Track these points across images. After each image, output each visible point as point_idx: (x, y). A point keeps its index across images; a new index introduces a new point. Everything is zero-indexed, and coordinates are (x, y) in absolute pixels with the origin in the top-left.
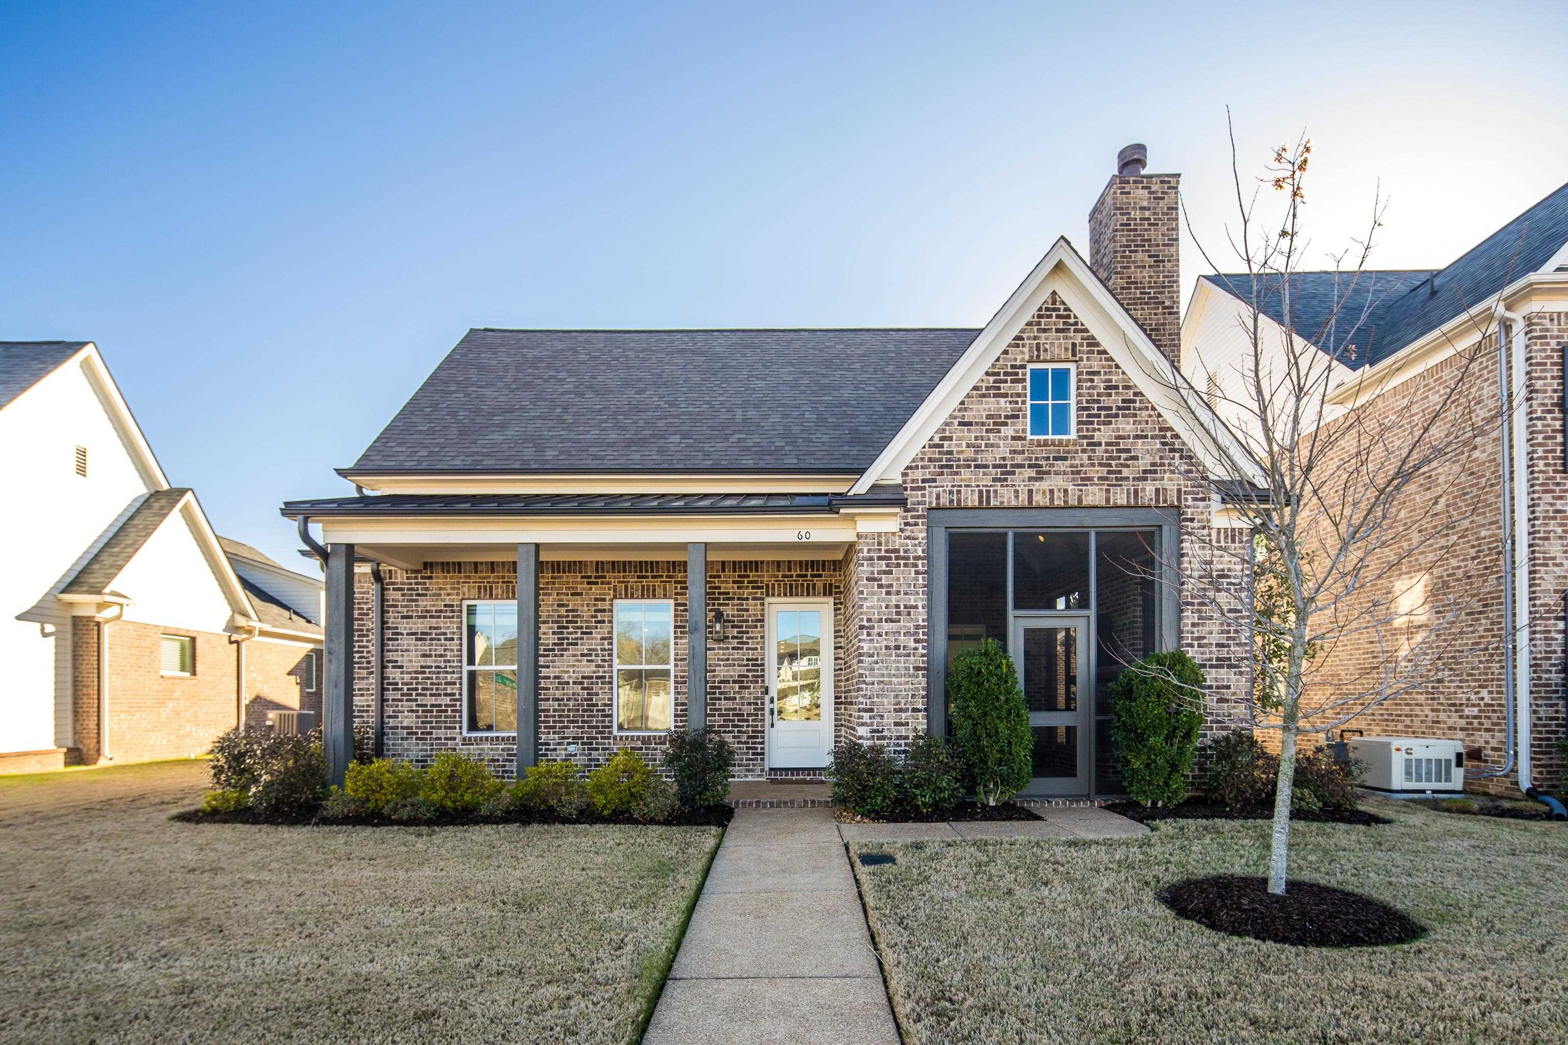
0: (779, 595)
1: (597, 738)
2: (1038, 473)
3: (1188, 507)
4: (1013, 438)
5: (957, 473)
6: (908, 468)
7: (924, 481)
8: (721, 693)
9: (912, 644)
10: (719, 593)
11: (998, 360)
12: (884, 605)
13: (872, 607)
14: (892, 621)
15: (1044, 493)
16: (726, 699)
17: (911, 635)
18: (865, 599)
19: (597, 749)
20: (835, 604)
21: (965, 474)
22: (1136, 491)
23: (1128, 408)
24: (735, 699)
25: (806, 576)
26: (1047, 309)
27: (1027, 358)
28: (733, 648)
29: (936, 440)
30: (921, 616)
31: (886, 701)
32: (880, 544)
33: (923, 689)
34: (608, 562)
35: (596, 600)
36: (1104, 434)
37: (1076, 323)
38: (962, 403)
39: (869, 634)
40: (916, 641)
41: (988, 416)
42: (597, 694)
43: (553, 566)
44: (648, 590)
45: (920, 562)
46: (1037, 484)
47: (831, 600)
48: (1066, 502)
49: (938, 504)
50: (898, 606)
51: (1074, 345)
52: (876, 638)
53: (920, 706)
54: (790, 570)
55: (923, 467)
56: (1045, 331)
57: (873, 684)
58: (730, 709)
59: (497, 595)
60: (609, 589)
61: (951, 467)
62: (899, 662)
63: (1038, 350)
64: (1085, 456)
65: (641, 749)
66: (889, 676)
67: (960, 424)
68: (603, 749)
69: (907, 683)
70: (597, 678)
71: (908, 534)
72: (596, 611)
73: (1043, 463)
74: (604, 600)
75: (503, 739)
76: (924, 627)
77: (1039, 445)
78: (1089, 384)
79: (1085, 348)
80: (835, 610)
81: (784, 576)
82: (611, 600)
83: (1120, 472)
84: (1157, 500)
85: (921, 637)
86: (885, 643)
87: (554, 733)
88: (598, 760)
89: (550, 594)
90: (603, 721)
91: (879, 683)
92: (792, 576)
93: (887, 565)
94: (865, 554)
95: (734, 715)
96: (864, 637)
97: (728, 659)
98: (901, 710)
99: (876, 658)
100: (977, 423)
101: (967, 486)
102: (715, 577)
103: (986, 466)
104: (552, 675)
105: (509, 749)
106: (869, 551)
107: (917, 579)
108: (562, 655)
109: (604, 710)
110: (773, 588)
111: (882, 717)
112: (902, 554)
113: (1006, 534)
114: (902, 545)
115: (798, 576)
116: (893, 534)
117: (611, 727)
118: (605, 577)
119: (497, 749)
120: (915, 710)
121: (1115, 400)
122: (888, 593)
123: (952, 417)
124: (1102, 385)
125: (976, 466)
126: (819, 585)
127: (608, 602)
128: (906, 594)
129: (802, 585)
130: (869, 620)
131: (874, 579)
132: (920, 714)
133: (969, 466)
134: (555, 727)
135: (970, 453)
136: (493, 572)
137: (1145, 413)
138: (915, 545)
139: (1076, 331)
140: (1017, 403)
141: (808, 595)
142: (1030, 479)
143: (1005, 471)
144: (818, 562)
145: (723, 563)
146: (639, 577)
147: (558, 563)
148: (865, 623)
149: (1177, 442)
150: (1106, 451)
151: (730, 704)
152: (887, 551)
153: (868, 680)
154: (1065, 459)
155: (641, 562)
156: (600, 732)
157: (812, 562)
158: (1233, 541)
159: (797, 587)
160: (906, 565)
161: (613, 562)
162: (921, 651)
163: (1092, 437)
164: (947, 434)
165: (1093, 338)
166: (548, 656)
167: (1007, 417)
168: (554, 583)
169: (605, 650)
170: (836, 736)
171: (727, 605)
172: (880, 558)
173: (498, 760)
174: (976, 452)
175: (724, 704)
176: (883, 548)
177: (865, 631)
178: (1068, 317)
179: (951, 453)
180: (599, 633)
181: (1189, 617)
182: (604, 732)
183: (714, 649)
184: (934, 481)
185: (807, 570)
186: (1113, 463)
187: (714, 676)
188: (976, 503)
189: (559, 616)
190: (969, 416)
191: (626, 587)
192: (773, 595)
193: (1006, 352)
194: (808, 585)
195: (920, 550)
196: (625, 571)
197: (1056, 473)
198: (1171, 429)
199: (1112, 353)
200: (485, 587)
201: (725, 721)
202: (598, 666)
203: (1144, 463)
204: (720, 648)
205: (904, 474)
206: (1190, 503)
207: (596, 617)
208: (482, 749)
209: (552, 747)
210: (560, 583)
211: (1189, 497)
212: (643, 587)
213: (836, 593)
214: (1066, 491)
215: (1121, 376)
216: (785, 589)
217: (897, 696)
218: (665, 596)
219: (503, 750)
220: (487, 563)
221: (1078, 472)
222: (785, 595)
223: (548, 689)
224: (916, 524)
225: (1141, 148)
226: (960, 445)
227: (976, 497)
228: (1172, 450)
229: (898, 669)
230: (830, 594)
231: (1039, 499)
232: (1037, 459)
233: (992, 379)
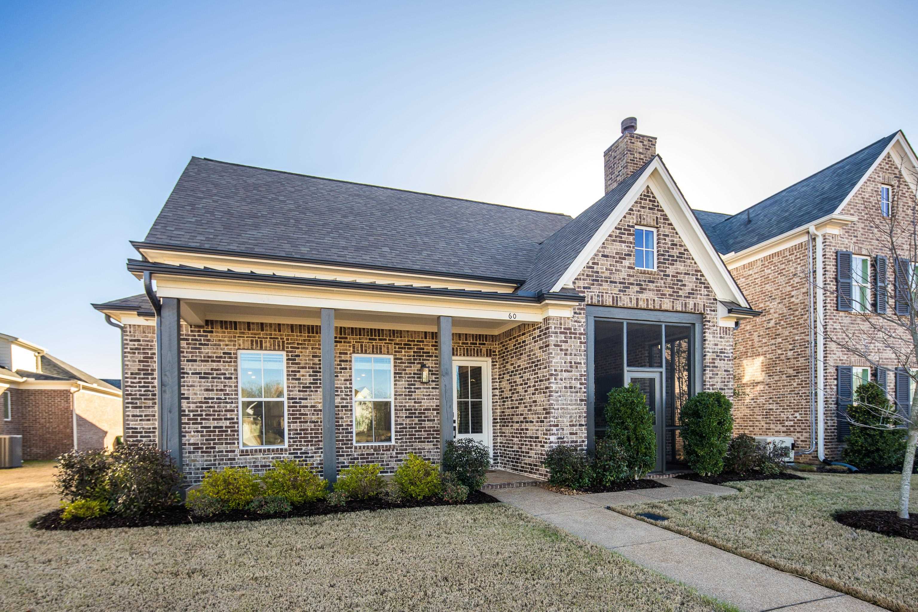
0: (460, 355)
1: (343, 448)
2: (641, 289)
3: (708, 314)
4: (629, 268)
5: (601, 285)
6: (576, 279)
7: (584, 288)
8: (425, 417)
9: (579, 386)
10: (423, 353)
11: (621, 221)
12: (563, 362)
13: (557, 363)
14: (568, 371)
15: (644, 301)
16: (428, 420)
17: (578, 380)
18: (553, 357)
19: (343, 456)
20: (493, 362)
21: (605, 286)
22: (686, 303)
23: (681, 258)
24: (434, 420)
25: (476, 344)
26: (645, 195)
27: (635, 222)
28: (433, 388)
29: (590, 264)
30: (583, 368)
31: (565, 420)
32: (561, 324)
33: (585, 412)
34: (349, 328)
35: (340, 353)
36: (671, 271)
37: (658, 206)
38: (604, 244)
39: (555, 379)
40: (581, 384)
41: (617, 253)
42: (342, 418)
43: (308, 329)
44: (377, 348)
45: (582, 337)
46: (641, 295)
47: (489, 360)
48: (654, 307)
49: (592, 302)
50: (571, 363)
51: (657, 218)
52: (559, 381)
53: (583, 423)
54: (466, 340)
55: (583, 280)
56: (643, 208)
57: (558, 409)
58: (431, 427)
59: (266, 347)
60: (350, 346)
61: (598, 281)
62: (572, 396)
63: (640, 218)
64: (662, 282)
65: (373, 454)
66: (567, 405)
67: (603, 256)
68: (347, 455)
69: (576, 409)
70: (342, 407)
71: (576, 319)
72: (341, 361)
73: (643, 283)
74: (346, 354)
75: (273, 450)
76: (585, 375)
77: (641, 273)
78: (664, 241)
79: (662, 221)
80: (493, 365)
81: (463, 343)
82: (351, 354)
83: (678, 292)
84: (695, 310)
85: (583, 381)
86: (564, 385)
87: (311, 445)
88: (344, 463)
89: (307, 348)
90: (347, 437)
91: (562, 409)
92: (467, 344)
93: (565, 338)
94: (553, 330)
95: (433, 431)
96: (553, 380)
97: (429, 395)
98: (573, 425)
99: (559, 394)
100: (611, 256)
101: (606, 293)
102: (420, 342)
103: (615, 282)
104: (309, 405)
105: (277, 458)
106: (555, 327)
107: (581, 347)
108: (316, 391)
109: (347, 429)
110: (457, 351)
111: (563, 429)
112: (573, 331)
113: (622, 323)
114: (573, 325)
115: (471, 343)
116: (568, 318)
117: (352, 440)
118: (346, 338)
119: (268, 458)
120: (581, 425)
121: (675, 252)
122: (566, 354)
123: (598, 251)
124: (670, 243)
125: (611, 282)
126: (484, 350)
127: (349, 356)
128: (575, 355)
129: (474, 349)
130: (556, 370)
131: (558, 346)
132: (583, 427)
133: (607, 281)
134: (312, 441)
135: (607, 274)
136: (262, 330)
137: (689, 261)
138: (580, 326)
139: (658, 210)
140: (630, 247)
141: (478, 356)
142: (637, 292)
143: (625, 286)
144: (483, 335)
145: (426, 333)
146: (370, 339)
147: (313, 326)
148: (553, 372)
149: (702, 278)
150: (672, 280)
151: (430, 424)
152: (565, 329)
153: (556, 407)
154: (653, 282)
155: (371, 329)
156: (345, 444)
157: (480, 335)
158: (726, 334)
159: (471, 351)
160: (575, 338)
161: (352, 328)
162: (583, 390)
163: (665, 271)
164: (596, 261)
165: (666, 215)
166: (306, 391)
167: (625, 255)
168: (309, 341)
169: (347, 388)
170: (494, 443)
171: (429, 360)
172: (561, 333)
173: (269, 466)
174: (611, 274)
175: (427, 424)
176: (563, 327)
177: (553, 377)
178: (654, 201)
179: (597, 272)
180: (343, 376)
181: (708, 373)
182: (347, 444)
183: (420, 388)
184: (589, 288)
185: (476, 340)
186: (675, 287)
187: (421, 406)
188: (611, 304)
189: (313, 364)
190: (607, 252)
191: (362, 346)
192: (457, 355)
193: (625, 217)
194: (477, 350)
195: (582, 329)
196: (360, 335)
197: (650, 290)
198: (700, 271)
199: (675, 225)
200: (257, 341)
201: (428, 434)
202: (342, 399)
203: (688, 289)
204: (424, 388)
205: (574, 283)
206: (708, 312)
207: (340, 365)
208: (256, 459)
209: (310, 455)
210: (314, 341)
211: (708, 309)
212: (373, 346)
213: (494, 355)
214: (654, 300)
215: (678, 239)
216: (464, 351)
217: (571, 417)
218: (388, 353)
219: (273, 458)
220: (257, 323)
221: (659, 291)
222: (464, 355)
223: (307, 415)
224: (580, 314)
225: (634, 120)
226: (602, 269)
227: (611, 300)
228: (701, 283)
229: (571, 400)
230: (490, 356)
231: (642, 304)
232: (640, 281)
233: (618, 231)
